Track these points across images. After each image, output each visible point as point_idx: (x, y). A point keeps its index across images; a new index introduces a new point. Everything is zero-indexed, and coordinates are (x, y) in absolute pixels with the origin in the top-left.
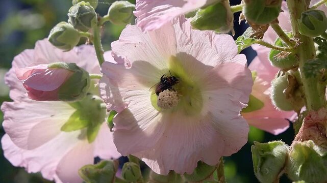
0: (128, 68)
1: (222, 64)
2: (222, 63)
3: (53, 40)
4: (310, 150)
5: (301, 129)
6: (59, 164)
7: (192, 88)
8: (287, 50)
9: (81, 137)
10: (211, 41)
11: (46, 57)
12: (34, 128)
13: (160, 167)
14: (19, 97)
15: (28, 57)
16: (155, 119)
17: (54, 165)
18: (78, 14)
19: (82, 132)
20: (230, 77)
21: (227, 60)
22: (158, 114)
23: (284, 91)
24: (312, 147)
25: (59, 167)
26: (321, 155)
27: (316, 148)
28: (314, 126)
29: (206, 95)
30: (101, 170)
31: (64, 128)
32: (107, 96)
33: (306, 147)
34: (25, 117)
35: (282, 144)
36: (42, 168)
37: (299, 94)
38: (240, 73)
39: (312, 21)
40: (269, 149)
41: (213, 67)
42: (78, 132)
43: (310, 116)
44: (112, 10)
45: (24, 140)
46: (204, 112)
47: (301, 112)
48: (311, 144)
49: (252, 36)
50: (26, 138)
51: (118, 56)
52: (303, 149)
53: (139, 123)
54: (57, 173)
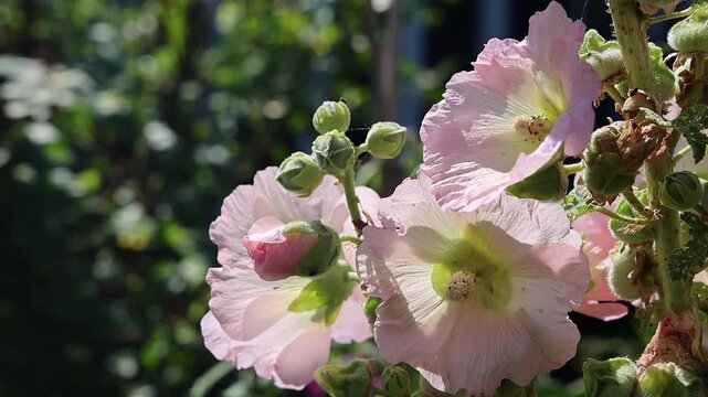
0: (400, 234)
1: (545, 245)
2: (546, 243)
3: (285, 180)
4: (672, 379)
5: (655, 337)
6: (281, 355)
7: (496, 268)
8: (639, 223)
9: (315, 319)
10: (531, 212)
11: (266, 194)
12: (249, 307)
13: (444, 380)
14: (229, 260)
15: (242, 196)
16: (436, 310)
17: (273, 357)
18: (329, 151)
19: (318, 312)
20: (557, 264)
21: (554, 240)
22: (442, 301)
23: (629, 276)
24: (673, 372)
25: (279, 360)
26: (686, 384)
27: (678, 372)
28: (674, 335)
29: (517, 283)
30: (351, 376)
31: (293, 307)
32: (368, 273)
33: (664, 373)
34: (238, 290)
35: (628, 363)
36: (256, 362)
37: (650, 278)
38: (573, 259)
39: (681, 192)
40: (610, 371)
41: (531, 246)
42: (313, 312)
43: (669, 320)
44: (373, 136)
45: (236, 326)
46: (514, 305)
47: (651, 301)
48: (672, 368)
49: (590, 201)
50: (239, 323)
51: (388, 218)
52: (661, 374)
53: (414, 315)
54: (276, 368)
